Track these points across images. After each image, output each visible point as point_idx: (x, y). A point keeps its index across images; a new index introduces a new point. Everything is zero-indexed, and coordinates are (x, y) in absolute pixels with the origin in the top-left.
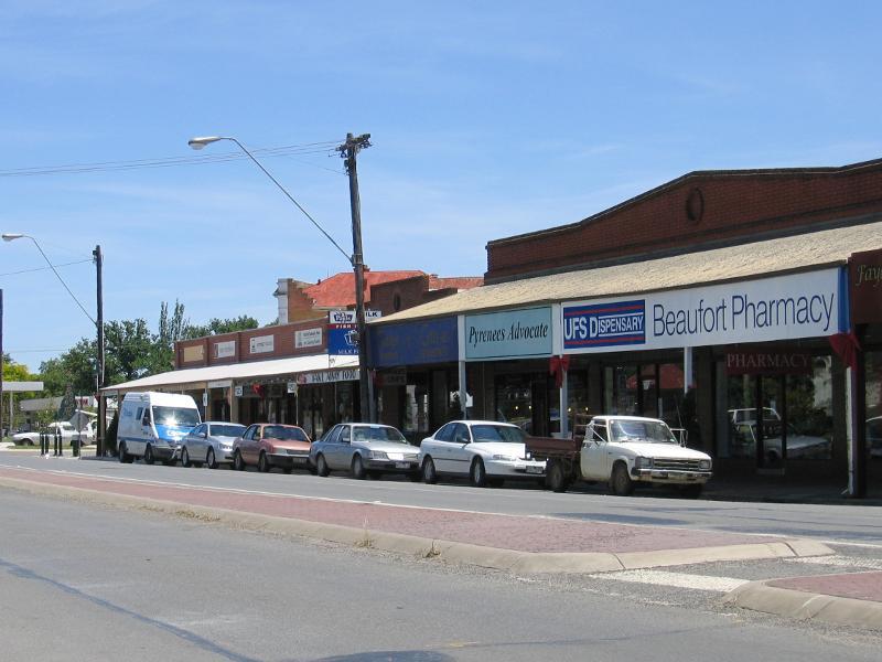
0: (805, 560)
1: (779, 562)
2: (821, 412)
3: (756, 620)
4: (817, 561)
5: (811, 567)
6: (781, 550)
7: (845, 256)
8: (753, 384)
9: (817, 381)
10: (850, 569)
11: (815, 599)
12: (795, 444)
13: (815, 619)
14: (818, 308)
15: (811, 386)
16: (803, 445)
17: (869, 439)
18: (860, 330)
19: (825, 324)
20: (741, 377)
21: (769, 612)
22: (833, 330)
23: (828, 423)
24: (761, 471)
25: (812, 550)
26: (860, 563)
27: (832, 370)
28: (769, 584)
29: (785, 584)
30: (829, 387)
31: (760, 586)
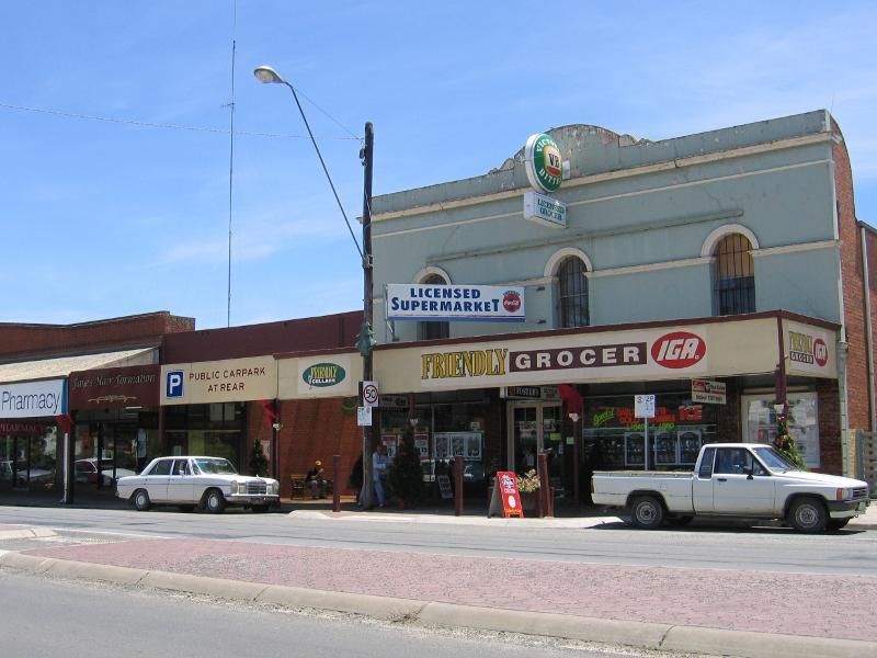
0: (41, 539)
1: (26, 540)
2: (49, 457)
3: (13, 573)
4: (47, 539)
5: (44, 543)
6: (29, 534)
7: (67, 373)
8: (12, 441)
9: (47, 440)
10: (66, 544)
11: (47, 561)
12: (34, 474)
13: (48, 572)
14: (50, 401)
15: (44, 443)
16: (38, 474)
17: (76, 472)
18: (73, 413)
19: (55, 409)
20: (5, 437)
21: (21, 569)
22: (59, 412)
23: (53, 463)
24: (15, 489)
25: (45, 534)
26: (71, 540)
27: (57, 433)
28: (22, 553)
29: (30, 553)
30: (55, 444)
31: (16, 554)
